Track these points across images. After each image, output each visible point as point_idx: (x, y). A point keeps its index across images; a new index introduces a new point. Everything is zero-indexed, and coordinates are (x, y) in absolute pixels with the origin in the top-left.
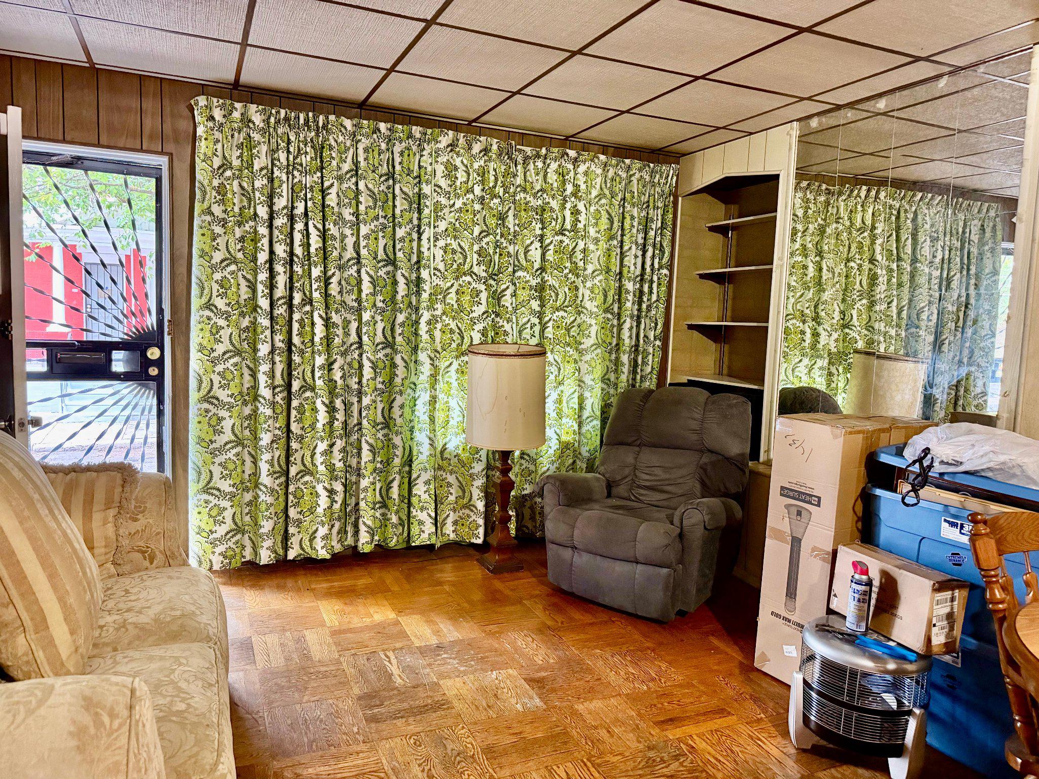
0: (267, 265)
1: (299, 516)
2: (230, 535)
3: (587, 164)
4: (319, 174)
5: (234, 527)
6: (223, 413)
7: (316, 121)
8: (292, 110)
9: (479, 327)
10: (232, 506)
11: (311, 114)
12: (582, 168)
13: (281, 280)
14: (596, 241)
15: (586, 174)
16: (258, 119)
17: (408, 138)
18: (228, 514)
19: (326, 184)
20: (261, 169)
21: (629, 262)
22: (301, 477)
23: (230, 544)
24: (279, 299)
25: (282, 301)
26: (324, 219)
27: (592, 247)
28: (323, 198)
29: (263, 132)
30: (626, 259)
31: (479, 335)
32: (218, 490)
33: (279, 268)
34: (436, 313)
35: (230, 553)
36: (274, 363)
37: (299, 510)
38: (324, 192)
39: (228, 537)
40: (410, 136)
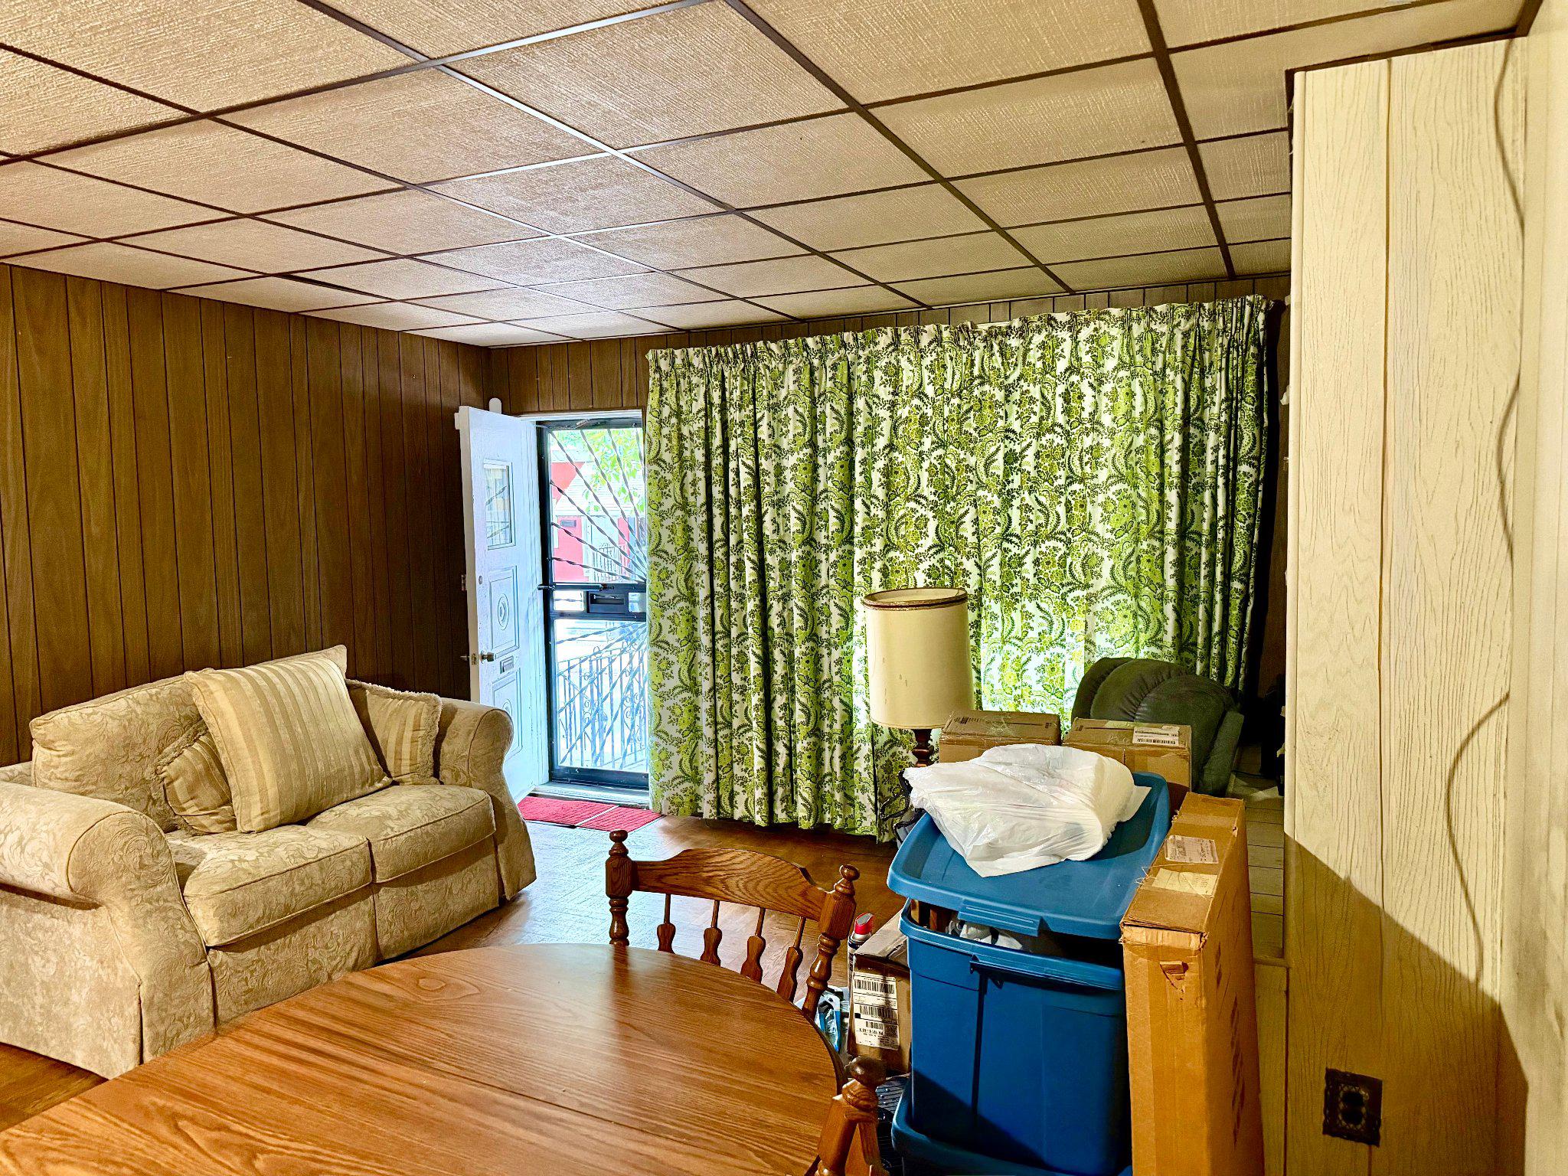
0: (704, 508)
1: (743, 774)
2: (678, 781)
3: (1092, 326)
4: (751, 407)
5: (680, 773)
6: (672, 658)
7: (743, 353)
8: (722, 345)
9: (925, 566)
10: (678, 752)
11: (738, 346)
12: (1085, 333)
13: (718, 521)
14: (1112, 433)
15: (1092, 339)
16: (697, 362)
17: (840, 348)
18: (675, 760)
19: (759, 416)
20: (699, 411)
21: (1171, 459)
22: (745, 732)
23: (678, 790)
24: (717, 541)
25: (719, 544)
26: (756, 455)
27: (1106, 442)
28: (755, 432)
29: (701, 373)
30: (1167, 455)
31: (924, 576)
32: (666, 734)
33: (716, 511)
34: (874, 549)
35: (677, 800)
36: (713, 609)
37: (744, 767)
38: (756, 425)
39: (675, 782)
40: (844, 345)
